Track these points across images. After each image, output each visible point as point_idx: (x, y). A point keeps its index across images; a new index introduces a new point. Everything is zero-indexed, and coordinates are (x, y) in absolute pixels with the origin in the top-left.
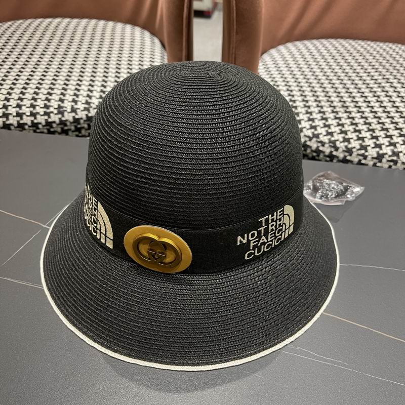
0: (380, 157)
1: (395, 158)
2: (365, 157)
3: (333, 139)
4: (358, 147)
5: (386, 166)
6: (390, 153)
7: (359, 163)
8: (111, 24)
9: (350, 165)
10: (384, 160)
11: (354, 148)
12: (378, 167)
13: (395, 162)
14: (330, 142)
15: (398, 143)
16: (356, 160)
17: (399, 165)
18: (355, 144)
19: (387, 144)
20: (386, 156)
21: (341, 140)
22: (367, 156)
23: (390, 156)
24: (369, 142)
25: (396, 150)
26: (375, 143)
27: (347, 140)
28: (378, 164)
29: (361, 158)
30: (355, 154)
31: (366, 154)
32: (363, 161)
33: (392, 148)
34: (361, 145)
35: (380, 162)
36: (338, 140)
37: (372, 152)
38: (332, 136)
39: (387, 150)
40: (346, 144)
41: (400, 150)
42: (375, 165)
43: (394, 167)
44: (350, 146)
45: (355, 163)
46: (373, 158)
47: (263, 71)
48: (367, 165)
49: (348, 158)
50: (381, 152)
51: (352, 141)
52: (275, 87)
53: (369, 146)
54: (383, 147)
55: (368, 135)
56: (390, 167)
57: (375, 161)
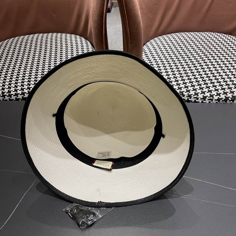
0: (204, 98)
1: (211, 98)
2: (198, 99)
3: (181, 91)
4: (194, 94)
5: (208, 102)
6: (209, 96)
7: (195, 102)
8: (64, 35)
9: (190, 103)
10: (207, 99)
11: (192, 94)
12: (204, 102)
13: (212, 100)
14: (180, 92)
15: (212, 90)
16: (193, 100)
17: (214, 101)
18: (192, 93)
19: (207, 91)
20: (207, 97)
21: (186, 91)
22: (198, 98)
23: (209, 97)
24: (199, 91)
25: (212, 94)
26: (202, 91)
27: (189, 91)
28: (204, 101)
29: (196, 99)
30: (192, 98)
31: (198, 97)
32: (197, 101)
33: (210, 93)
34: (195, 93)
35: (205, 100)
36: (184, 91)
37: (201, 96)
38: (181, 89)
39: (208, 94)
40: (188, 93)
41: (213, 94)
42: (202, 102)
43: (211, 102)
44: (190, 94)
45: (193, 102)
46: (201, 99)
47: (145, 56)
48: (199, 102)
49: (190, 99)
50: (205, 95)
51: (191, 91)
52: (151, 66)
53: (199, 93)
54: (206, 93)
55: (198, 87)
56: (210, 102)
57: (202, 100)
